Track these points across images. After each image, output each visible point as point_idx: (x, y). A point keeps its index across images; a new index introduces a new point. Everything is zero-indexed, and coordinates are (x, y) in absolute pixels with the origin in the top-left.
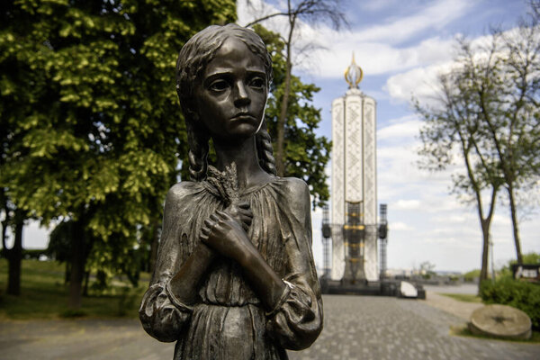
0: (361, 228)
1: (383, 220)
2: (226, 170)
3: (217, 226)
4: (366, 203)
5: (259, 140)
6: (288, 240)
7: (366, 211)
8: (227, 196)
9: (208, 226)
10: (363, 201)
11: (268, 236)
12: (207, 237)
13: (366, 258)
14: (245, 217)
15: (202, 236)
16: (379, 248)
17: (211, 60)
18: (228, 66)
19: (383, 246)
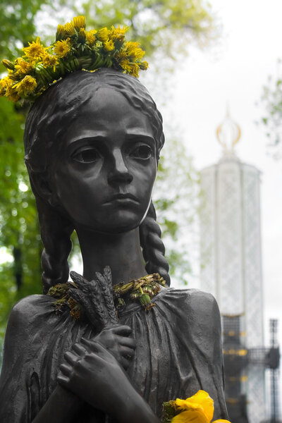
0: (242, 353)
1: (273, 341)
2: (96, 279)
3: (82, 361)
4: (249, 316)
5: (145, 233)
6: (188, 381)
7: (249, 328)
8: (98, 316)
9: (69, 361)
10: (244, 314)
11: (158, 376)
12: (67, 379)
13: (251, 397)
14: (124, 349)
15: (61, 377)
16: (268, 383)
17: (75, 119)
18: (100, 128)
19: (274, 379)
